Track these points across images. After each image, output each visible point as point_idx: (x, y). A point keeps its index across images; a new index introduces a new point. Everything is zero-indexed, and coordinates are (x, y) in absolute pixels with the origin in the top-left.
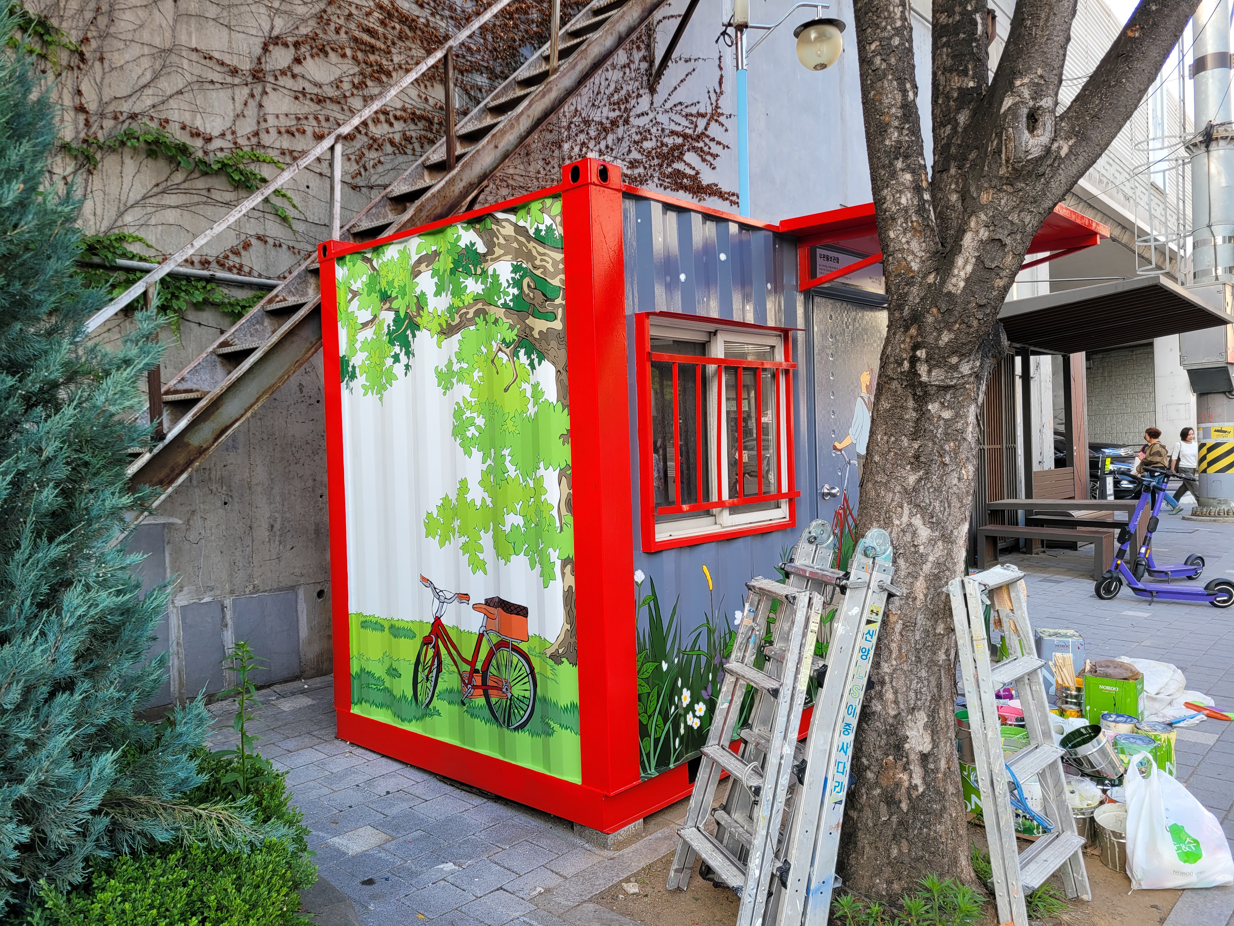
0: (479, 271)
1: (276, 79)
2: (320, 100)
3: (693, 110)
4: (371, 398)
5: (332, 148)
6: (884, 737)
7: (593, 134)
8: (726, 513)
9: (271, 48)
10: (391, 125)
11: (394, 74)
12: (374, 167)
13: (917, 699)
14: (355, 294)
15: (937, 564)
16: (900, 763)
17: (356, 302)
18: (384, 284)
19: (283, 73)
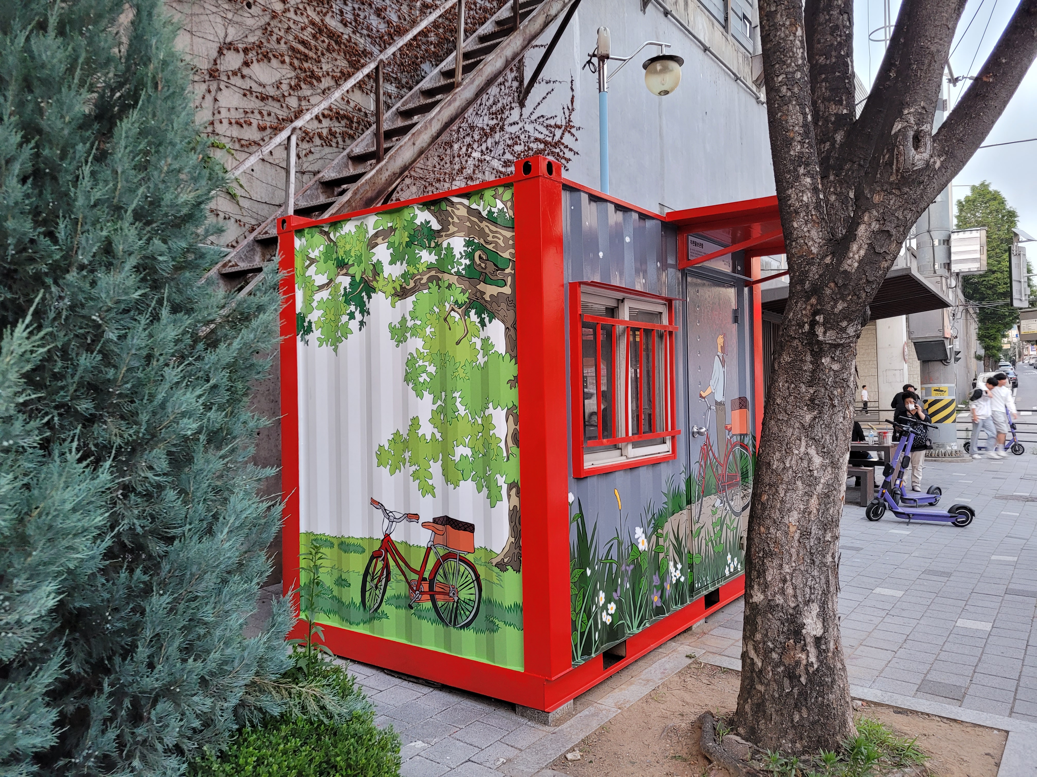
0: (433, 244)
1: (229, 78)
2: (264, 98)
3: (552, 122)
4: (326, 350)
5: (289, 138)
6: (786, 624)
7: (476, 137)
8: (630, 446)
9: (225, 52)
10: (320, 121)
11: (323, 79)
12: (305, 156)
13: (811, 593)
14: (313, 261)
15: (828, 485)
16: (798, 645)
17: (313, 268)
18: (341, 253)
19: (235, 73)
